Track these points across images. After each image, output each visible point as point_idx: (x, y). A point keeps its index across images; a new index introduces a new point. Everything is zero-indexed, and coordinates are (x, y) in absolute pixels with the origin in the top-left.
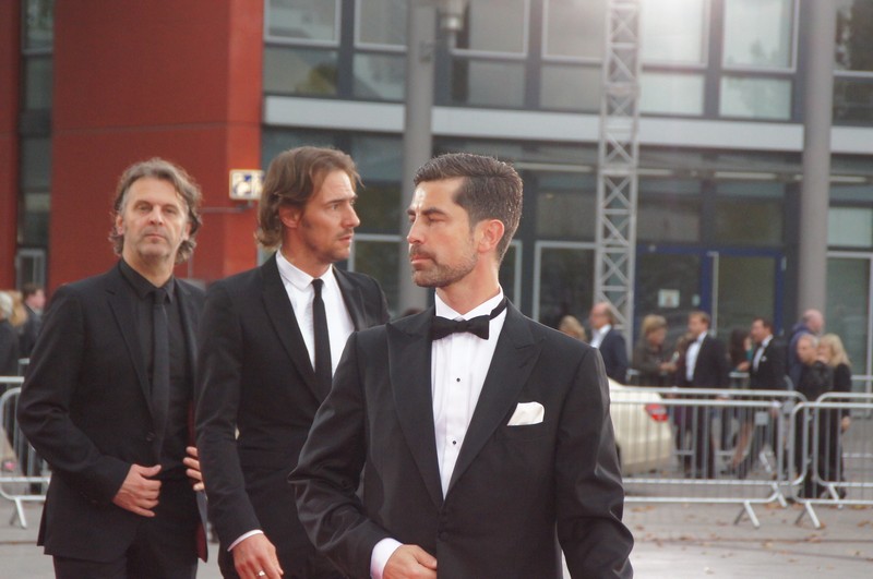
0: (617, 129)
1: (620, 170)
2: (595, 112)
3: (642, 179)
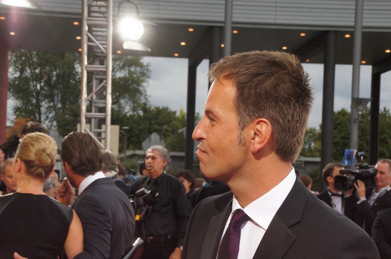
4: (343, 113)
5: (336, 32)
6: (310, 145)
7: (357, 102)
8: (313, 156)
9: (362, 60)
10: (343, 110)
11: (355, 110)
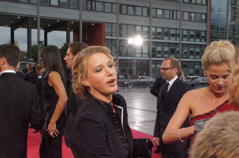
0: (134, 58)
1: (135, 62)
2: (132, 57)
3: (136, 62)
4: (35, 46)
5: (31, 17)
6: (24, 57)
7: (39, 42)
8: (25, 61)
9: (40, 28)
10: (35, 45)
11: (39, 45)
